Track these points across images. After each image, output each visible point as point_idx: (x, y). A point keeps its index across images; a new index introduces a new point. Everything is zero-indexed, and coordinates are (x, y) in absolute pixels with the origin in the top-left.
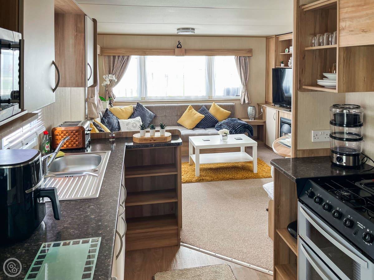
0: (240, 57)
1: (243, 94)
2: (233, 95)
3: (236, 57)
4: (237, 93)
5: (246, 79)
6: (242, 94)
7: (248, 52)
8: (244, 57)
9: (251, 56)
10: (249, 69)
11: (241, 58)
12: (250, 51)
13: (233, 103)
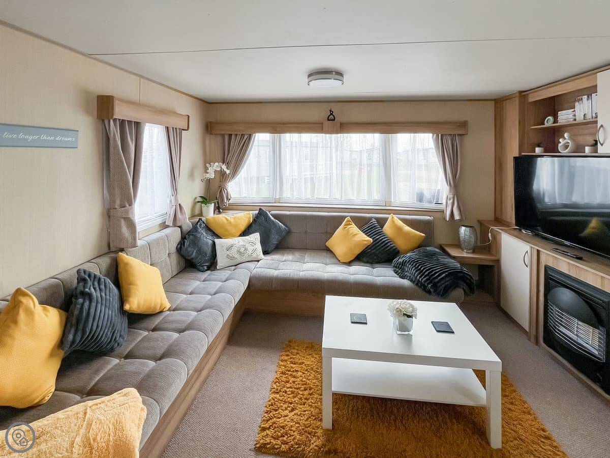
0: (442, 135)
1: (450, 202)
2: (430, 202)
3: (435, 135)
4: (438, 199)
5: (454, 175)
6: (447, 202)
7: (459, 126)
8: (451, 135)
9: (463, 135)
10: (461, 158)
11: (444, 138)
12: (464, 125)
13: (430, 216)
